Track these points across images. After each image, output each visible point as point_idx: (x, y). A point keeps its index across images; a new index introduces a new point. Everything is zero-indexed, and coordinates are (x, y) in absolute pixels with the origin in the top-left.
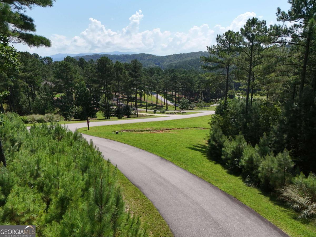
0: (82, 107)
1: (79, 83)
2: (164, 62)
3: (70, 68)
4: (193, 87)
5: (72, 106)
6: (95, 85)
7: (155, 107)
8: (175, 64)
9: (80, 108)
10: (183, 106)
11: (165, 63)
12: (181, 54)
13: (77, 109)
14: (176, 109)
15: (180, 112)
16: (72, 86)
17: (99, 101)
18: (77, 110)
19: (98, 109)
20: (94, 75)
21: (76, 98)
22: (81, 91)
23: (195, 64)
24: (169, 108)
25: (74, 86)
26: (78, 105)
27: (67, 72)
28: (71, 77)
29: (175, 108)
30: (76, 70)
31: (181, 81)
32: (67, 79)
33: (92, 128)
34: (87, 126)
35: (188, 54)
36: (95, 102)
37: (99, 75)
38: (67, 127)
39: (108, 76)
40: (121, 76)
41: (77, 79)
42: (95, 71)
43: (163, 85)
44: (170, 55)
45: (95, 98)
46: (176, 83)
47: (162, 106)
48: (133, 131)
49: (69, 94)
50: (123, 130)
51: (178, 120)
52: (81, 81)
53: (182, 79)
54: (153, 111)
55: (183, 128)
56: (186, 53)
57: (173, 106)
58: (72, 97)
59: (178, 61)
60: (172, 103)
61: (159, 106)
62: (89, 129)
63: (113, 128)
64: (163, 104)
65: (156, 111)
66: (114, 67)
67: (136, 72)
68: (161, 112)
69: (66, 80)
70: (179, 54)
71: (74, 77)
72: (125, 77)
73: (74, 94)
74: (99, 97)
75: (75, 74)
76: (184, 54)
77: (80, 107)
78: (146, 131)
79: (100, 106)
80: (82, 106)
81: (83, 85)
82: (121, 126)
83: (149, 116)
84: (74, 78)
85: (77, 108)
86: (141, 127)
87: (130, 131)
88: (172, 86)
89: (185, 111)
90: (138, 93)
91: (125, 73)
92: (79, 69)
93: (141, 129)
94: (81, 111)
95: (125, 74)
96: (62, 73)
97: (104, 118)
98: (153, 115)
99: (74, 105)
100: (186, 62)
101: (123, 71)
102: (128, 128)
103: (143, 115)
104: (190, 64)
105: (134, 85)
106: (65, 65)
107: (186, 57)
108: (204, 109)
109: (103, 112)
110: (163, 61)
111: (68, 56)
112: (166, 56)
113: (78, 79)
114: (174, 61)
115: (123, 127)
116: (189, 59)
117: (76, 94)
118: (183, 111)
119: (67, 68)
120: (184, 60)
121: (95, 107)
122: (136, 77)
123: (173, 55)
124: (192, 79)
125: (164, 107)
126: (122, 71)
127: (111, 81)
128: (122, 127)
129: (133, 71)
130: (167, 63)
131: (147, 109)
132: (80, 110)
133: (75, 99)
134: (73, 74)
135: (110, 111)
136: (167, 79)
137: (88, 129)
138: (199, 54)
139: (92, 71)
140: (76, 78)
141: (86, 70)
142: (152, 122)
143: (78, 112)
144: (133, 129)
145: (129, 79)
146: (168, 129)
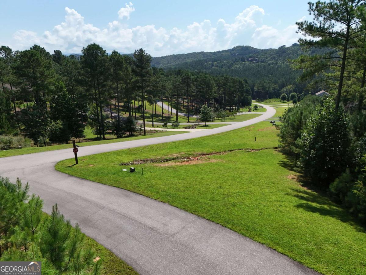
0: (62, 122)
1: (54, 85)
2: (160, 63)
3: (39, 59)
4: (211, 92)
5: (45, 120)
6: (81, 89)
7: (161, 118)
8: (173, 66)
9: (58, 123)
10: (204, 116)
11: (161, 65)
12: (179, 54)
13: (53, 125)
14: (189, 121)
15: (199, 124)
16: (43, 89)
17: (85, 111)
18: (53, 127)
19: (84, 123)
20: (78, 72)
21: (51, 107)
22: (59, 96)
23: (198, 66)
24: (178, 120)
25: (48, 89)
26: (55, 119)
27: (34, 67)
28: (42, 74)
29: (188, 119)
30: (49, 63)
31: (195, 83)
32: (35, 78)
33: (83, 158)
34: (74, 156)
35: (188, 55)
36: (80, 113)
37: (87, 72)
38: (27, 187)
39: (102, 73)
40: (122, 73)
41: (52, 77)
42: (80, 66)
43: (170, 89)
44: (167, 56)
45: (79, 107)
46: (189, 86)
47: (169, 117)
48: (152, 161)
49: (40, 103)
50: (136, 161)
51: (206, 136)
52: (58, 82)
53: (196, 81)
54: (162, 124)
55: (225, 152)
56: (186, 53)
57: (183, 117)
58: (46, 107)
59: (177, 63)
60: (181, 113)
61: (166, 117)
62: (77, 163)
63: (118, 157)
64: (170, 114)
65: (167, 124)
66: (111, 59)
67: (143, 68)
68: (172, 126)
69: (33, 80)
70: (177, 55)
71: (46, 73)
72: (127, 75)
73: (48, 103)
74: (85, 106)
75: (48, 69)
76: (182, 55)
77: (58, 121)
78: (173, 159)
79: (89, 120)
80: (62, 120)
81: (62, 88)
82: (130, 152)
83: (160, 132)
84: (46, 76)
85: (53, 123)
86: (161, 152)
87: (148, 160)
88: (183, 91)
89: (207, 123)
90: (145, 99)
91: (127, 68)
92: (55, 66)
93: (164, 157)
94: (60, 129)
95: (128, 71)
96: (26, 67)
97: (96, 136)
98: (166, 131)
99: (49, 119)
100: (186, 63)
101: (124, 66)
102: (144, 156)
103: (151, 130)
104: (192, 66)
105: (139, 88)
106: (30, 54)
107: (185, 58)
108: (227, 120)
109: (92, 127)
110: (158, 63)
111: (36, 46)
112: (162, 57)
113: (54, 79)
114: (172, 63)
115: (134, 154)
116: (189, 60)
117: (51, 102)
118: (203, 124)
119: (34, 60)
120: (183, 62)
121: (81, 120)
122: (142, 76)
123: (171, 55)
124: (210, 81)
125: (172, 118)
126: (121, 66)
127: (105, 81)
128: (132, 154)
129: (137, 66)
130: (163, 65)
131: (153, 122)
132: (58, 127)
133: (50, 110)
134: (45, 69)
135: (105, 126)
136: (176, 82)
137: (75, 162)
138: (201, 55)
139: (76, 66)
140: (50, 76)
141: (66, 65)
142: (173, 142)
143: (55, 130)
144: (152, 157)
145: (132, 78)
146: (205, 155)
